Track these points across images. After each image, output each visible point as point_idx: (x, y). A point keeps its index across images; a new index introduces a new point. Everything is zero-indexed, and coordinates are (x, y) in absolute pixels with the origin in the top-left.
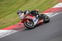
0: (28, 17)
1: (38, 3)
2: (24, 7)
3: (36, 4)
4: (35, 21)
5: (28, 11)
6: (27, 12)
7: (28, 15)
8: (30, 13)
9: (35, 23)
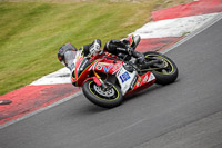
0: (98, 65)
1: (73, 23)
2: (21, 38)
3: (64, 26)
4: (125, 78)
5: (96, 44)
6: (95, 48)
7: (98, 57)
8: (106, 49)
9: (125, 86)
